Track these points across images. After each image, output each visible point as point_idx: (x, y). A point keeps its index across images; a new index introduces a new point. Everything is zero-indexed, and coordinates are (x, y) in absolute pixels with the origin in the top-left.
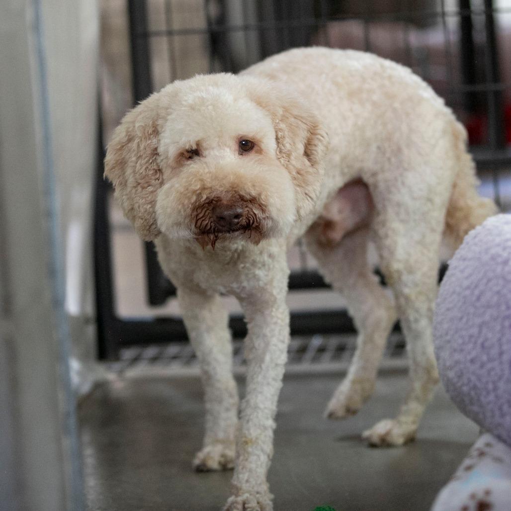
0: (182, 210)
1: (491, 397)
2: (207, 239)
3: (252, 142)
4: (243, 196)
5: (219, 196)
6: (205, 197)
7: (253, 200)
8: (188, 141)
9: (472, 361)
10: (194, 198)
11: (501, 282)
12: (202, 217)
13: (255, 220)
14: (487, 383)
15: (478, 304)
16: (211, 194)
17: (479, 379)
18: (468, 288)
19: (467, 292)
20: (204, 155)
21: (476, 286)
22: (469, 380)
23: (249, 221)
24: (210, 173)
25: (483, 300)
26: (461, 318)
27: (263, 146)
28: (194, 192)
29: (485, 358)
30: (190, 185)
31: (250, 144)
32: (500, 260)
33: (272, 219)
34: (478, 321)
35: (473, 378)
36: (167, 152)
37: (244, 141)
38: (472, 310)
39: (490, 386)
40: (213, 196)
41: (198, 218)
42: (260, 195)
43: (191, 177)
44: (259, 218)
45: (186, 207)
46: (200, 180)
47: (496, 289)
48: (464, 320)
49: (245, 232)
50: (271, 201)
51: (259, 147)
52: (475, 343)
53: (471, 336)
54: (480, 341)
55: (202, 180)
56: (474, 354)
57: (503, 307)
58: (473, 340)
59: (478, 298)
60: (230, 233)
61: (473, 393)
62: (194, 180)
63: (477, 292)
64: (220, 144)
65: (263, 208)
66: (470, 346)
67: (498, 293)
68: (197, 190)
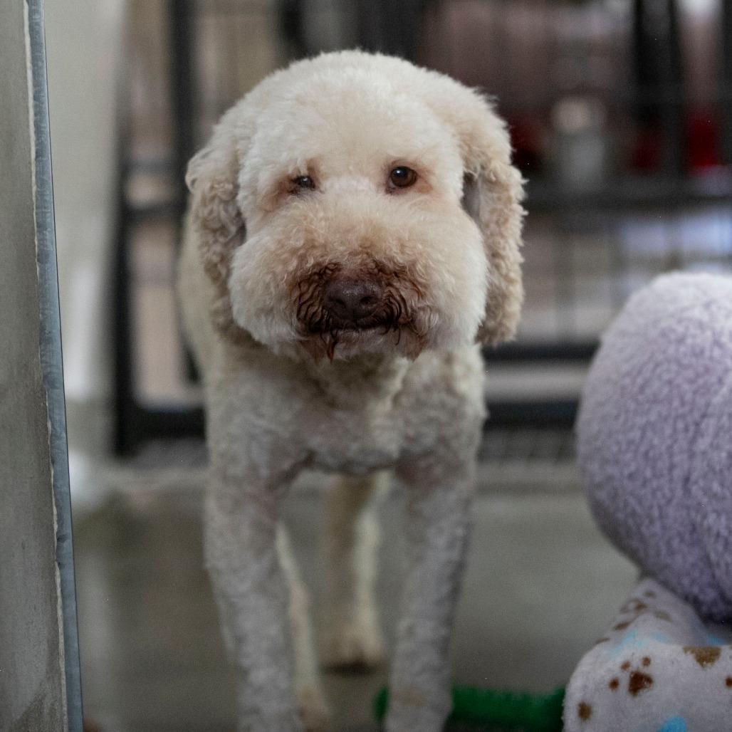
0: (272, 285)
1: (657, 528)
2: (320, 343)
3: (413, 172)
4: (384, 265)
5: (338, 261)
6: (311, 262)
7: (400, 273)
8: (293, 159)
9: (631, 477)
10: (294, 264)
11: (674, 367)
12: (307, 301)
13: (403, 310)
14: (651, 507)
15: (641, 398)
16: (325, 258)
17: (640, 502)
18: (628, 374)
19: (627, 381)
20: (322, 189)
21: (639, 373)
22: (626, 504)
23: (392, 310)
24: (326, 219)
25: (648, 391)
26: (617, 417)
27: (433, 180)
28: (294, 251)
29: (648, 473)
30: (289, 238)
31: (410, 176)
32: (673, 337)
33: (439, 311)
34: (640, 421)
35: (632, 501)
36: (255, 180)
37: (399, 168)
38: (632, 406)
39: (656, 513)
40: (327, 261)
41: (302, 301)
42: (414, 263)
43: (292, 225)
44: (412, 308)
45: (279, 277)
46: (306, 230)
47: (666, 377)
48: (622, 419)
49: (386, 332)
50: (436, 277)
51: (426, 182)
52: (636, 452)
53: (630, 442)
54: (643, 449)
55: (309, 231)
56: (633, 467)
57: (676, 403)
58: (633, 448)
59: (642, 389)
60: (357, 331)
61: (630, 521)
62: (295, 230)
63: (640, 381)
64: (351, 168)
65: (419, 289)
66: (629, 456)
67: (670, 382)
68: (298, 249)
